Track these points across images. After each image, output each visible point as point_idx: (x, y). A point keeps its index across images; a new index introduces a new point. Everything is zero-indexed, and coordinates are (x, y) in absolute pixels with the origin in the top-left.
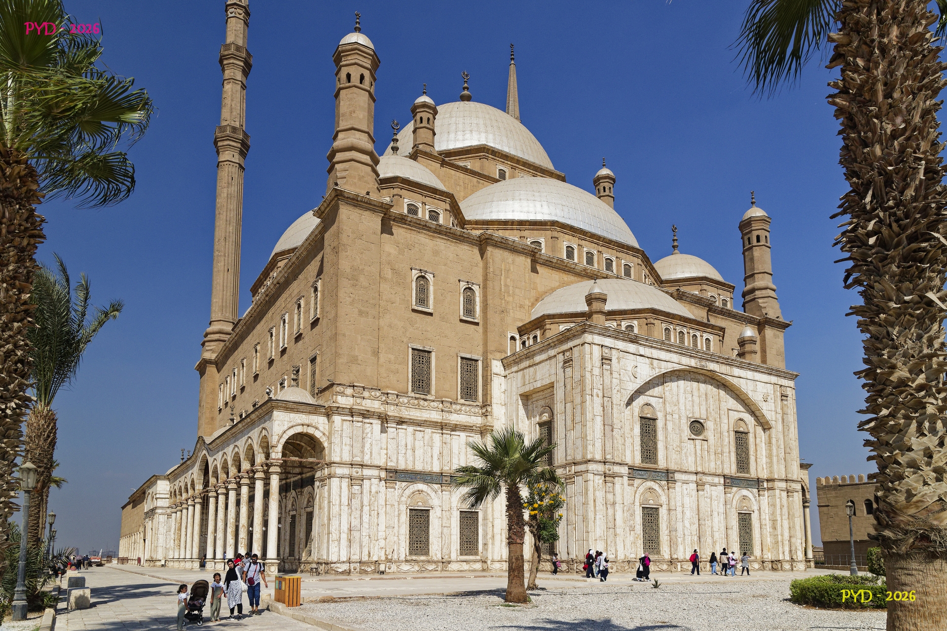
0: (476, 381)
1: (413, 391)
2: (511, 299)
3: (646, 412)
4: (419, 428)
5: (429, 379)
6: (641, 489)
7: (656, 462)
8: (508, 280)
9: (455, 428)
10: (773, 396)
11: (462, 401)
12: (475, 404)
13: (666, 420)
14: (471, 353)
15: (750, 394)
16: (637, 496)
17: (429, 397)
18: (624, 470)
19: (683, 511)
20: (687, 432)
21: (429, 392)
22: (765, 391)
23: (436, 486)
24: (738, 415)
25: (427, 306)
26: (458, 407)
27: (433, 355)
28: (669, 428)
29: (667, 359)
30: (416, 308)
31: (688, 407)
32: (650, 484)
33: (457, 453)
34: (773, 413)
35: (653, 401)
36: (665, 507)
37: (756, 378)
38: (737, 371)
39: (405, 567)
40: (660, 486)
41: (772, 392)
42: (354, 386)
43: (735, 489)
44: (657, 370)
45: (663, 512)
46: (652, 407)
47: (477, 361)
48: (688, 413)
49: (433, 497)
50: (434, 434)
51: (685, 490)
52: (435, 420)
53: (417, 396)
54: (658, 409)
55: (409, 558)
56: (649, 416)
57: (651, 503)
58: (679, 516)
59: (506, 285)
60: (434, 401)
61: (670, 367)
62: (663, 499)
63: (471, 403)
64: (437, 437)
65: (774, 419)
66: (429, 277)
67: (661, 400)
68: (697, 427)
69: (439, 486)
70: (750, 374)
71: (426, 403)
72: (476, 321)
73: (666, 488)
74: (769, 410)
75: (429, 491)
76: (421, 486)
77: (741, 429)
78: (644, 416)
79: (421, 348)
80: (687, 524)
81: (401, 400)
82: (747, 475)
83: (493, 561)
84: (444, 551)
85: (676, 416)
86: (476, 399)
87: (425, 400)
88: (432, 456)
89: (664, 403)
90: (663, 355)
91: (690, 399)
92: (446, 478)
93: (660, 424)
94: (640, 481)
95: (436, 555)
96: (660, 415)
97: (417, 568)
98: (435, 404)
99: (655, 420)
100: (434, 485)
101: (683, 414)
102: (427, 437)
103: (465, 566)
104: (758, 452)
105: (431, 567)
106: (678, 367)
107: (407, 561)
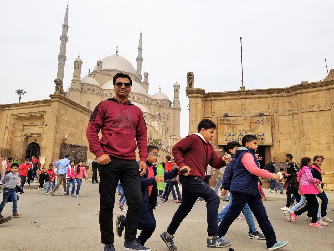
25: (90, 108)
37: (155, 123)
41: (159, 125)
65: (159, 130)
66: (90, 102)
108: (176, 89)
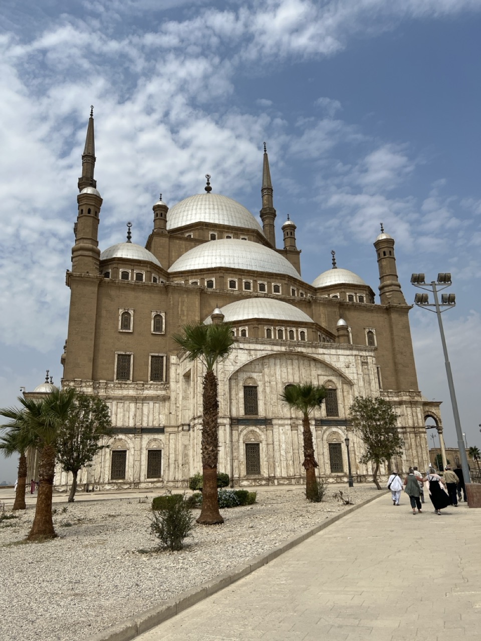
0: (162, 369)
1: (117, 379)
2: (185, 318)
3: (248, 382)
4: (120, 401)
5: (129, 371)
6: (245, 432)
7: (257, 414)
8: (184, 307)
9: (145, 399)
10: (354, 364)
11: (152, 382)
12: (160, 383)
13: (265, 386)
14: (159, 353)
15: (334, 364)
16: (242, 436)
17: (128, 382)
18: (227, 421)
19: (279, 445)
20: (282, 393)
21: (129, 379)
22: (347, 361)
23: (131, 436)
24: (326, 378)
25: (129, 329)
26: (149, 386)
27: (132, 356)
28: (267, 391)
29: (262, 349)
30: (121, 331)
31: (283, 376)
32: (251, 428)
33: (147, 414)
34: (355, 375)
35: (255, 375)
36: (264, 442)
37: (339, 353)
38: (321, 351)
39: (107, 487)
40: (260, 429)
41: (354, 361)
42: (75, 381)
43: (325, 428)
44: (254, 356)
45: (263, 447)
46: (254, 379)
47: (162, 357)
48: (283, 380)
49: (129, 442)
50: (131, 404)
51: (281, 431)
52: (132, 395)
53: (120, 382)
54: (258, 380)
55: (111, 481)
56: (251, 385)
57: (253, 441)
58: (276, 447)
59: (182, 310)
60: (131, 384)
61: (264, 353)
62: (263, 437)
63: (158, 383)
64: (132, 405)
65: (356, 377)
66: (131, 312)
67: (261, 374)
69: (133, 435)
70: (333, 351)
71: (126, 386)
72: (163, 333)
73: (265, 430)
74: (350, 374)
75: (126, 439)
76: (121, 436)
77: (330, 387)
78: (247, 385)
79: (124, 353)
80: (283, 452)
81: (109, 385)
82: (336, 418)
83: (168, 481)
84: (135, 476)
85: (273, 383)
86: (162, 380)
87: (126, 384)
88: (129, 417)
89: (263, 376)
90: (259, 347)
91: (285, 371)
92: (138, 430)
93: (260, 389)
94: (243, 427)
95: (130, 479)
96: (260, 384)
97: (116, 487)
98: (133, 386)
99: (256, 387)
100: (130, 435)
101: (279, 381)
102: (126, 406)
103: (150, 485)
104: (346, 401)
105: (126, 487)
106: (270, 353)
107: (109, 483)
108: (384, 253)
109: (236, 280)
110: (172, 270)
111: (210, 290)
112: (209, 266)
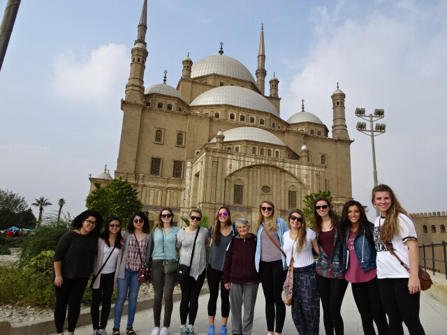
0: (181, 170)
1: (151, 174)
5: (159, 169)
6: (234, 215)
7: (242, 204)
8: (198, 129)
9: (169, 189)
11: (173, 178)
13: (248, 186)
14: (179, 159)
15: (296, 175)
20: (260, 191)
21: (158, 175)
22: (306, 173)
24: (290, 184)
25: (161, 141)
26: (171, 181)
27: (162, 160)
28: (250, 189)
29: (249, 160)
30: (155, 142)
32: (238, 213)
33: (169, 199)
34: (310, 183)
37: (301, 168)
38: (288, 165)
40: (243, 213)
41: (311, 174)
44: (243, 165)
46: (242, 180)
47: (182, 162)
48: (261, 183)
50: (159, 191)
52: (160, 185)
53: (153, 176)
56: (239, 184)
59: (197, 132)
61: (250, 164)
63: (178, 179)
66: (162, 130)
68: (266, 189)
70: (297, 166)
71: (157, 179)
72: (183, 146)
73: (246, 214)
74: (307, 182)
75: (155, 213)
76: (151, 211)
77: (293, 190)
79: (156, 158)
81: (145, 178)
85: (255, 184)
86: (180, 177)
88: (157, 200)
90: (246, 159)
93: (245, 188)
96: (245, 184)
98: (161, 179)
99: (242, 186)
102: (156, 192)
108: (338, 103)
109: (235, 114)
110: (192, 104)
111: (217, 119)
112: (218, 103)
